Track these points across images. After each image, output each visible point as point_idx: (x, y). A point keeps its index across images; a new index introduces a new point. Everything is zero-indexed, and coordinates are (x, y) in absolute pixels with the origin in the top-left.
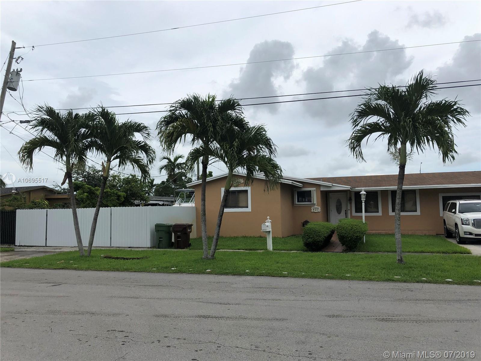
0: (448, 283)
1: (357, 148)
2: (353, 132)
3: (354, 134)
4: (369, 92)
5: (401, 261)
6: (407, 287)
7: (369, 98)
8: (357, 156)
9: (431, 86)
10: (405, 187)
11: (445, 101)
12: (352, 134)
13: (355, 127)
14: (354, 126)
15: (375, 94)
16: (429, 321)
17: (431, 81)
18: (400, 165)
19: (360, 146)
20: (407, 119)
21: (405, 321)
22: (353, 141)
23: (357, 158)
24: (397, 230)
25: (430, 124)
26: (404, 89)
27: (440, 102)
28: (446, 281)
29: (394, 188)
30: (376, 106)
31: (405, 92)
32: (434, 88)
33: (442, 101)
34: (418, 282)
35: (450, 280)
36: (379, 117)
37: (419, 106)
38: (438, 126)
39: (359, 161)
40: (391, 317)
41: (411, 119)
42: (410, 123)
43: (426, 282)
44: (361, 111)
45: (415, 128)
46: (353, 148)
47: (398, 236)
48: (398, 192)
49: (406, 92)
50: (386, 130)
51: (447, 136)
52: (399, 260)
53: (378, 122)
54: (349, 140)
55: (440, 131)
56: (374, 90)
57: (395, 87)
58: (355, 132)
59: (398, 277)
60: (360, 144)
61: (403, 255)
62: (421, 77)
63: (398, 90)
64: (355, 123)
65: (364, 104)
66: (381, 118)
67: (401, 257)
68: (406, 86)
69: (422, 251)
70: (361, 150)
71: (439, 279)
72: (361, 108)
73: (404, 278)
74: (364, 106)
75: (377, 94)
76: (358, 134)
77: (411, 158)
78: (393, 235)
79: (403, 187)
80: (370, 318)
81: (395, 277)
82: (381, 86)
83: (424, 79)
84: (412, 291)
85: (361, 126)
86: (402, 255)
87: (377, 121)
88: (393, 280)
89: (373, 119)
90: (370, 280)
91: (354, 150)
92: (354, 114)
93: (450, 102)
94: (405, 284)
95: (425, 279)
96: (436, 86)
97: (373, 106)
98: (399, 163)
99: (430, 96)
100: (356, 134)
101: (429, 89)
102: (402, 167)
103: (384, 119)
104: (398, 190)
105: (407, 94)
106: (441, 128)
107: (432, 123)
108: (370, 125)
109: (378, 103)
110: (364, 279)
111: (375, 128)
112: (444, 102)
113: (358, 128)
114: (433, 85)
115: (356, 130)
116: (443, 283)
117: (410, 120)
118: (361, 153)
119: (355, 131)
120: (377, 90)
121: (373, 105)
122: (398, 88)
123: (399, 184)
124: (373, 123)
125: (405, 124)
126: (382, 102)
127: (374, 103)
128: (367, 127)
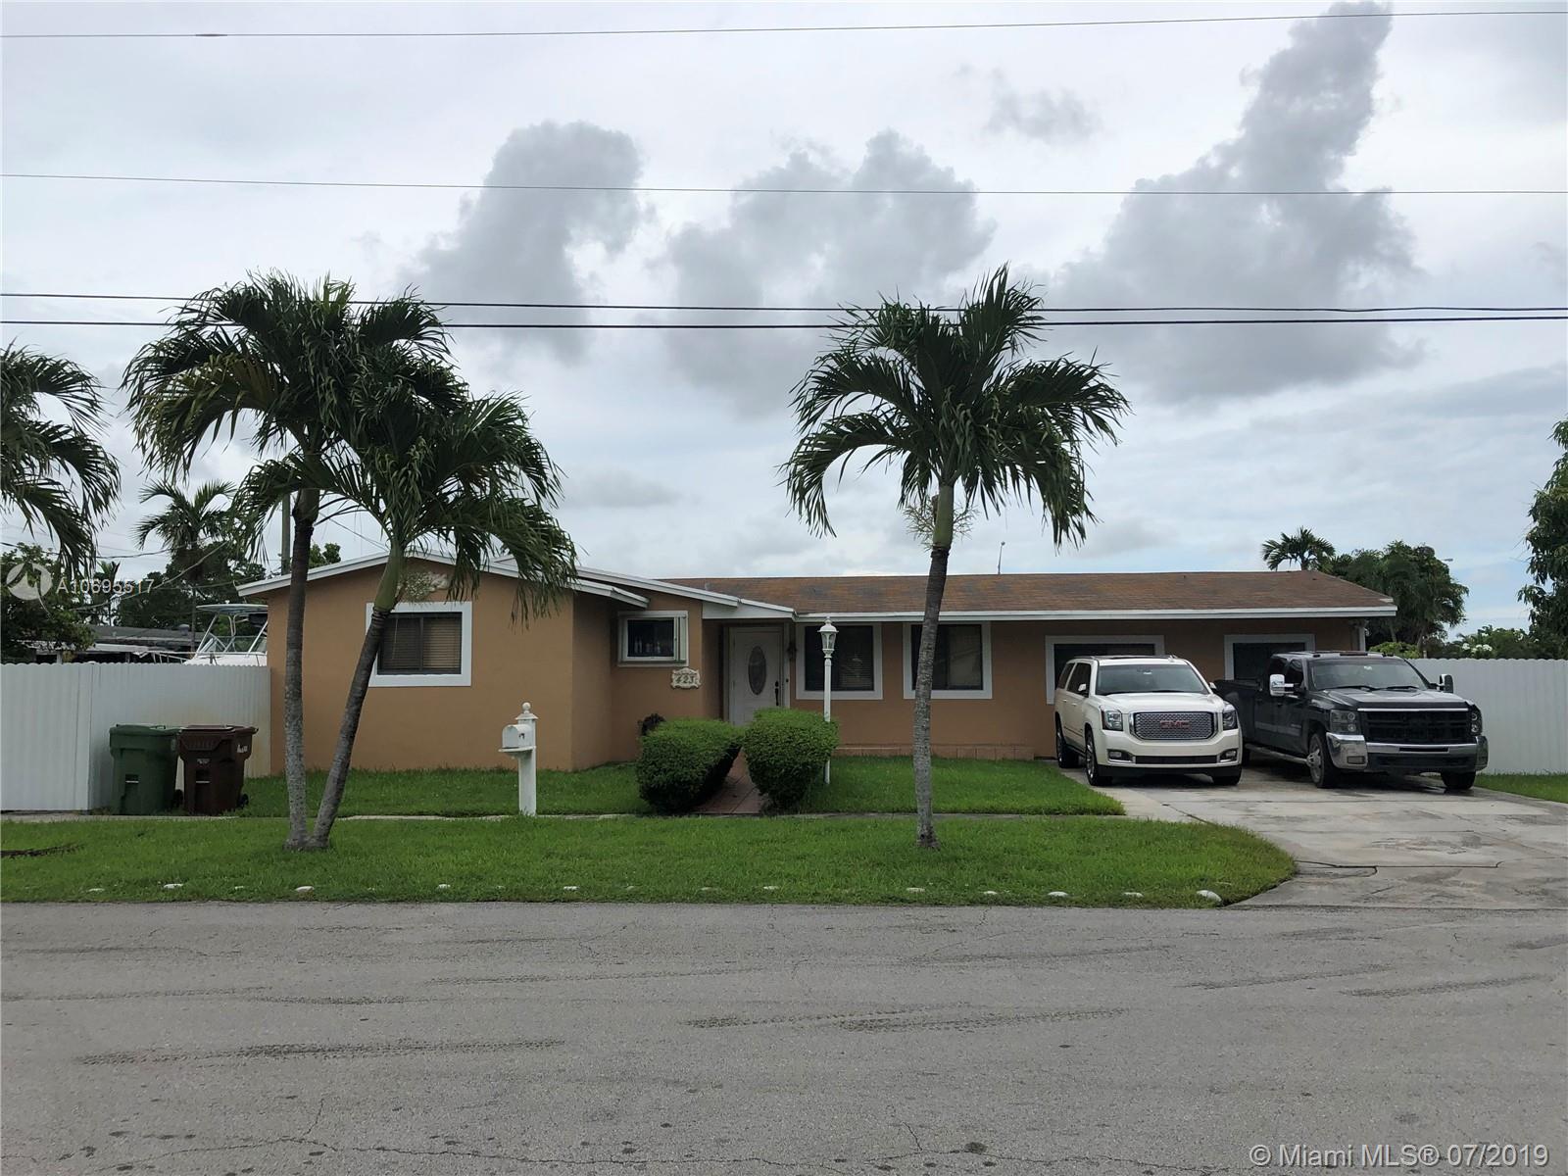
0: (1057, 902)
1: (812, 492)
2: (802, 441)
3: (803, 448)
4: (851, 320)
5: (928, 838)
6: (940, 921)
7: (853, 338)
8: (809, 514)
9: (1028, 314)
10: (946, 615)
11: (1067, 362)
12: (799, 447)
13: (806, 425)
14: (806, 420)
15: (865, 327)
16: (993, 1020)
17: (1030, 300)
18: (934, 548)
19: (820, 487)
20: (958, 408)
21: (924, 1025)
22: (800, 467)
23: (809, 520)
24: (919, 745)
25: (1023, 427)
26: (954, 318)
27: (1052, 364)
28: (1051, 897)
29: (917, 615)
30: (873, 363)
31: (955, 326)
32: (1036, 321)
33: (1058, 362)
34: (972, 903)
35: (1062, 894)
36: (878, 399)
37: (995, 373)
38: (1044, 436)
39: (815, 533)
40: (886, 1016)
41: (968, 411)
42: (966, 421)
43: (995, 902)
44: (826, 376)
45: (980, 440)
46: (800, 492)
47: (922, 762)
48: (926, 628)
49: (960, 328)
50: (897, 442)
51: (1067, 468)
52: (922, 836)
53: (875, 413)
54: (789, 464)
55: (1048, 451)
56: (864, 315)
57: (929, 310)
58: (807, 441)
59: (917, 889)
60: (821, 478)
61: (937, 821)
62: (1002, 285)
63: (936, 319)
64: (809, 413)
65: (836, 357)
66: (884, 401)
67: (930, 829)
68: (959, 310)
69: (992, 807)
70: (822, 497)
71: (1032, 892)
72: (828, 366)
73: (935, 893)
74: (836, 361)
75: (875, 326)
76: (815, 449)
77: (966, 528)
78: (908, 759)
79: (940, 614)
80: (824, 1021)
81: (908, 889)
82: (887, 304)
83: (1009, 291)
84: (954, 931)
85: (824, 424)
86: (932, 824)
87: (873, 411)
88: (902, 901)
89: (863, 404)
90: (836, 901)
91: (802, 498)
92: (805, 385)
93: (1080, 367)
94: (936, 911)
95: (994, 893)
96: (1040, 318)
97: (862, 365)
98: (930, 541)
99: (1025, 344)
100: (809, 449)
101: (1022, 322)
102: (940, 554)
103: (893, 405)
104: (928, 624)
105: (961, 334)
106: (1052, 442)
107: (1026, 426)
108: (851, 421)
109: (878, 355)
110: (818, 898)
111: (864, 431)
112: (1062, 365)
113: (817, 428)
114: (1035, 314)
115: (810, 436)
116: (1041, 904)
117: (966, 414)
118: (821, 509)
119: (807, 438)
120: (876, 314)
121: (863, 361)
122: (936, 313)
123: (929, 604)
124: (862, 414)
125: (952, 423)
126: (890, 355)
127: (865, 355)
128: (843, 428)
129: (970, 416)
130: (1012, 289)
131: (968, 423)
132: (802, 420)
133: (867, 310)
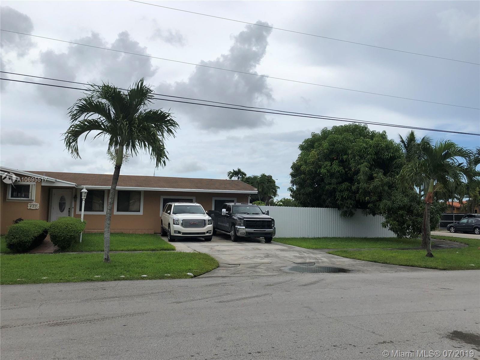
0: (143, 278)
1: (74, 144)
2: (71, 127)
3: (71, 129)
4: (92, 89)
5: (107, 259)
6: (102, 286)
7: (92, 94)
8: (72, 151)
9: (150, 94)
10: (118, 188)
11: (161, 111)
12: (70, 128)
13: (74, 121)
14: (74, 119)
15: (97, 91)
16: (104, 319)
17: (150, 90)
18: (116, 165)
19: (77, 142)
20: (124, 121)
21: (79, 323)
22: (69, 135)
23: (72, 152)
24: (106, 229)
25: (146, 130)
26: (126, 93)
27: (156, 111)
28: (142, 277)
29: (109, 187)
30: (98, 104)
31: (127, 95)
32: (152, 97)
33: (158, 111)
34: (115, 280)
35: (145, 276)
36: (100, 116)
37: (139, 111)
38: (152, 133)
39: (74, 157)
40: (66, 320)
42: (126, 125)
43: (124, 279)
44: (82, 106)
45: (131, 131)
46: (69, 144)
47: (107, 235)
48: (111, 191)
49: (128, 96)
50: (106, 130)
51: (159, 144)
52: (105, 259)
53: (98, 120)
54: (66, 133)
55: (153, 137)
56: (97, 88)
57: (117, 89)
58: (73, 126)
59: (97, 276)
60: (77, 139)
61: (111, 253)
62: (142, 84)
63: (120, 92)
64: (74, 117)
65: (85, 100)
66: (102, 116)
67: (108, 256)
68: (128, 90)
69: (123, 250)
70: (77, 146)
71: (136, 276)
72: (82, 102)
73: (104, 277)
74: (85, 101)
75: (100, 92)
76: (76, 129)
77: (127, 160)
78: (102, 234)
79: (117, 187)
80: (42, 324)
81: (95, 276)
82: (104, 84)
83: (144, 86)
84: (105, 289)
85: (80, 121)
86: (109, 255)
88: (92, 280)
89: (95, 116)
90: (68, 281)
91: (69, 146)
92: (73, 107)
93: (165, 113)
94: (102, 283)
95: (123, 276)
96: (153, 96)
97: (94, 103)
98: (115, 163)
99: (148, 104)
100: (74, 129)
101: (148, 97)
102: (118, 168)
103: (104, 118)
104: (112, 190)
105: (128, 98)
106: (155, 135)
107: (147, 129)
108: (89, 122)
109: (100, 101)
110: (61, 281)
111: (94, 125)
112: (159, 112)
113: (77, 122)
114: (152, 95)
115: (74, 125)
116: (138, 279)
118: (76, 150)
119: (72, 125)
120: (101, 88)
121: (95, 102)
122: (119, 90)
123: (113, 183)
124: (93, 120)
125: (122, 125)
126: (104, 101)
127: (95, 100)
128: (86, 123)
129: (128, 123)
130: (145, 86)
131: (127, 126)
132: (72, 119)
133: (98, 86)
